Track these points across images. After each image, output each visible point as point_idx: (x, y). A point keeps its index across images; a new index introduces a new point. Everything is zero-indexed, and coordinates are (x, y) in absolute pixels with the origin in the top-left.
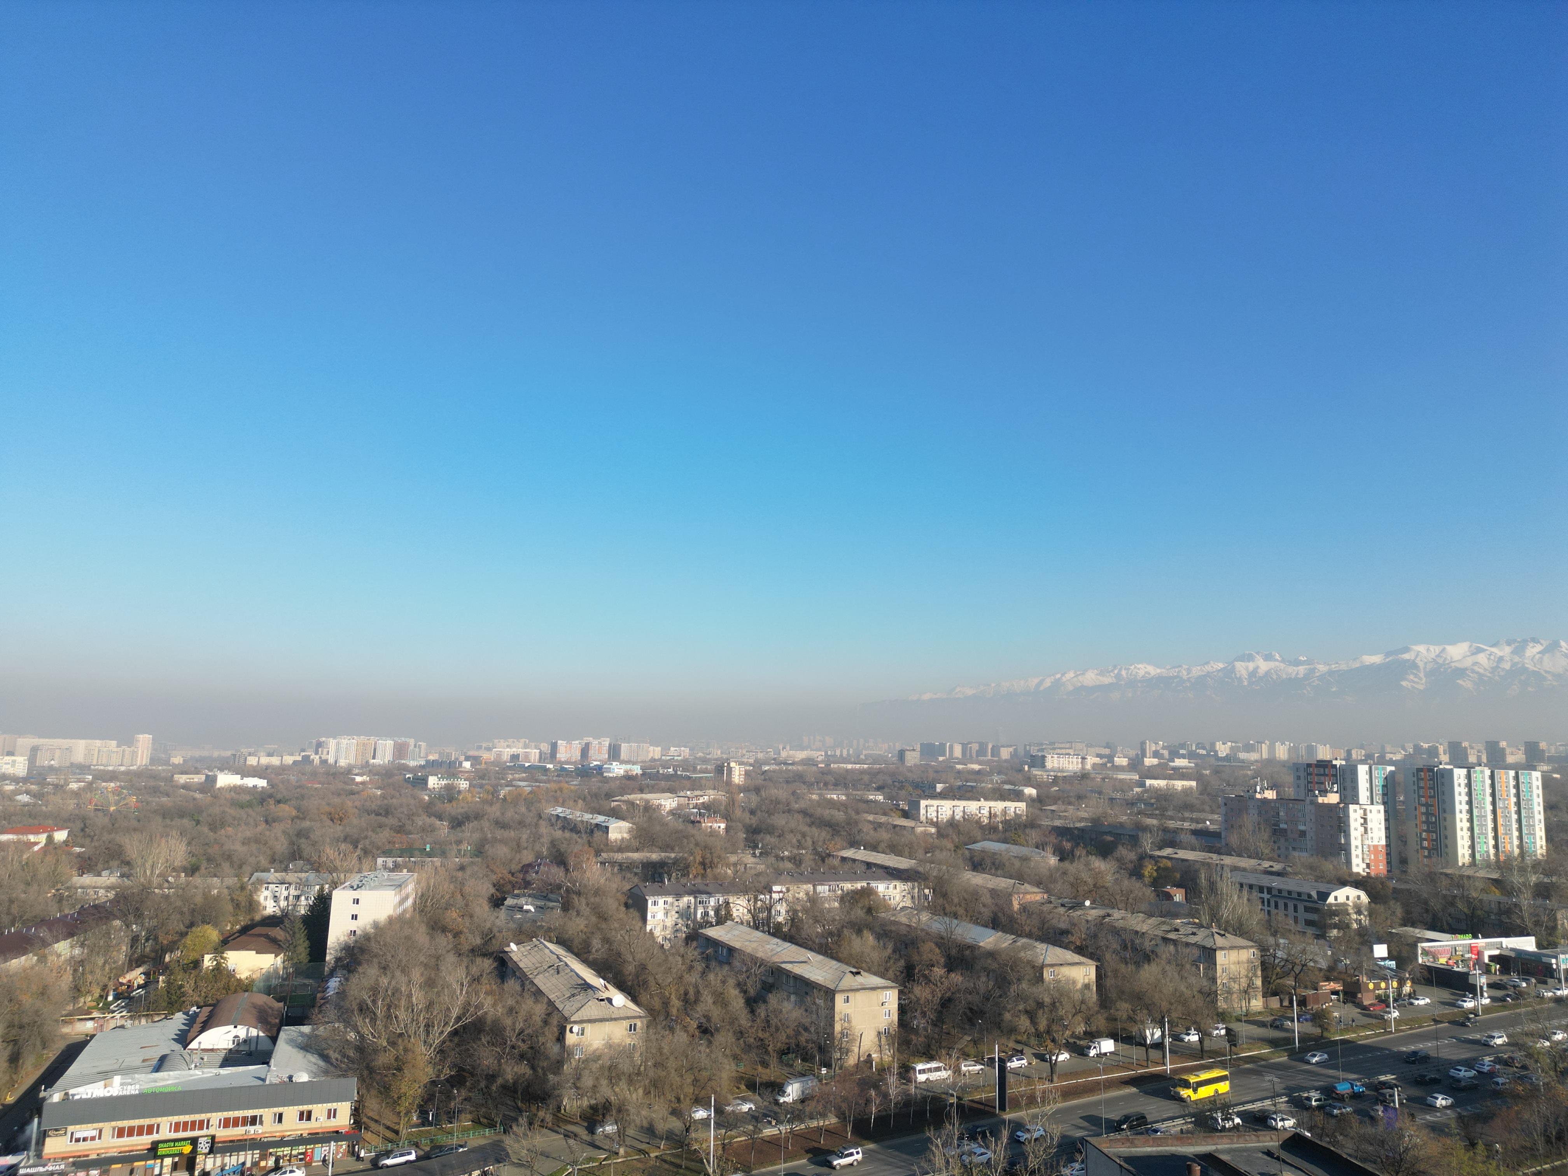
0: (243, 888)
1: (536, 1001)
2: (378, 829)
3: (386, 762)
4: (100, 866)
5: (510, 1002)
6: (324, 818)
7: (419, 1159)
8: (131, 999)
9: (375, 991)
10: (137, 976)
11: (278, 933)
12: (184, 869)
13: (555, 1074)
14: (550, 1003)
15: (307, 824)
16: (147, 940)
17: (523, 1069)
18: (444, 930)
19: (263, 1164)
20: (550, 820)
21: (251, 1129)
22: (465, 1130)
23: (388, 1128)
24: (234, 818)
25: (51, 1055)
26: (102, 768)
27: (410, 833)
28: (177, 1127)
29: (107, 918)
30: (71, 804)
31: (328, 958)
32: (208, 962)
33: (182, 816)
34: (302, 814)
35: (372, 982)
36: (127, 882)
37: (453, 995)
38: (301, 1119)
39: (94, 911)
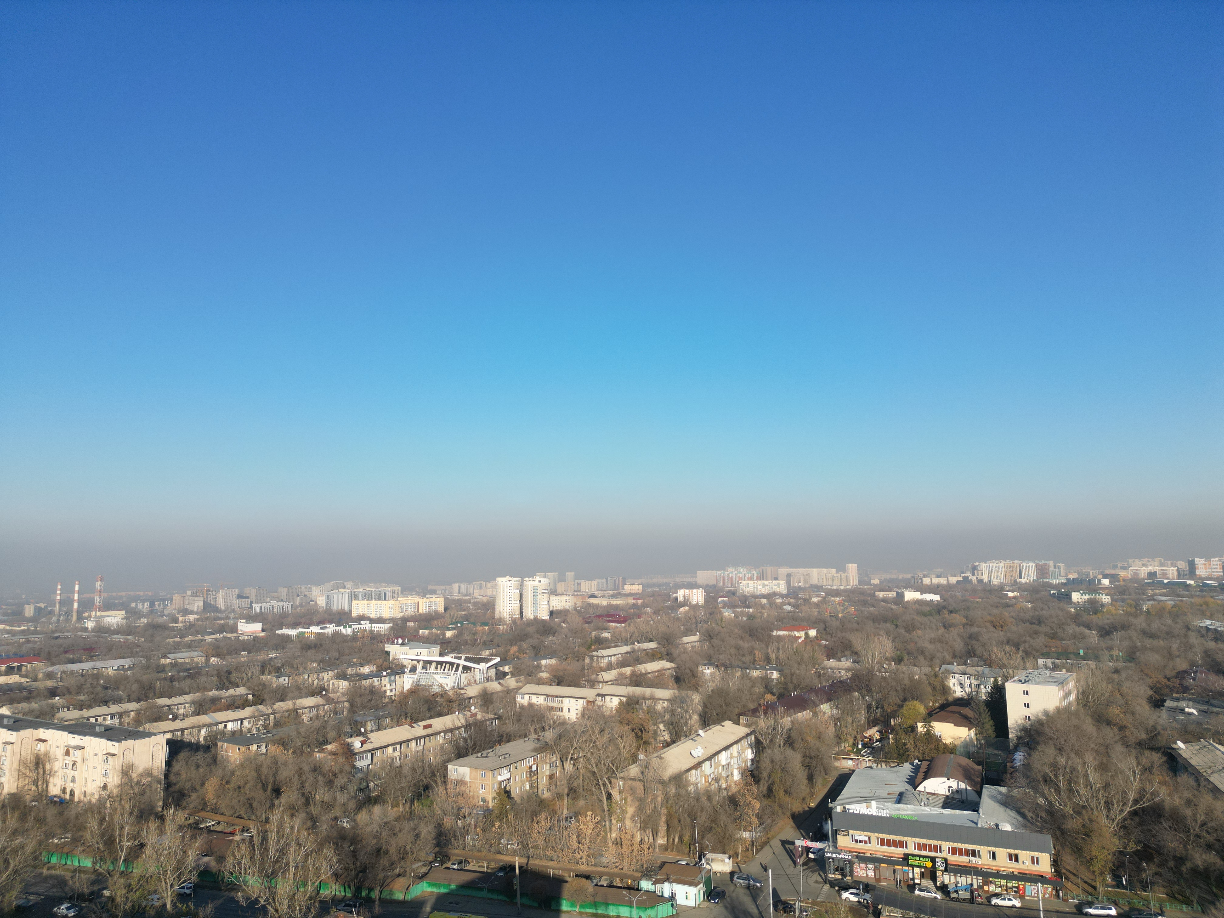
0: (936, 676)
1: (1215, 797)
2: (1034, 635)
3: (1032, 580)
4: (839, 654)
5: (1187, 794)
6: (988, 625)
8: (873, 748)
9: (1055, 766)
10: (874, 733)
11: (966, 711)
12: (893, 659)
15: (975, 629)
16: (877, 708)
17: (1213, 859)
18: (1109, 723)
19: (986, 888)
20: (1200, 632)
21: (974, 860)
22: (1161, 901)
23: (1086, 882)
24: (921, 624)
25: (831, 780)
26: (829, 587)
27: (1062, 639)
28: (919, 846)
29: (850, 691)
30: (815, 612)
31: (1010, 736)
32: (921, 728)
33: (885, 621)
34: (970, 623)
35: (1051, 760)
36: (858, 666)
37: (1126, 779)
38: (1010, 859)
39: (840, 685)
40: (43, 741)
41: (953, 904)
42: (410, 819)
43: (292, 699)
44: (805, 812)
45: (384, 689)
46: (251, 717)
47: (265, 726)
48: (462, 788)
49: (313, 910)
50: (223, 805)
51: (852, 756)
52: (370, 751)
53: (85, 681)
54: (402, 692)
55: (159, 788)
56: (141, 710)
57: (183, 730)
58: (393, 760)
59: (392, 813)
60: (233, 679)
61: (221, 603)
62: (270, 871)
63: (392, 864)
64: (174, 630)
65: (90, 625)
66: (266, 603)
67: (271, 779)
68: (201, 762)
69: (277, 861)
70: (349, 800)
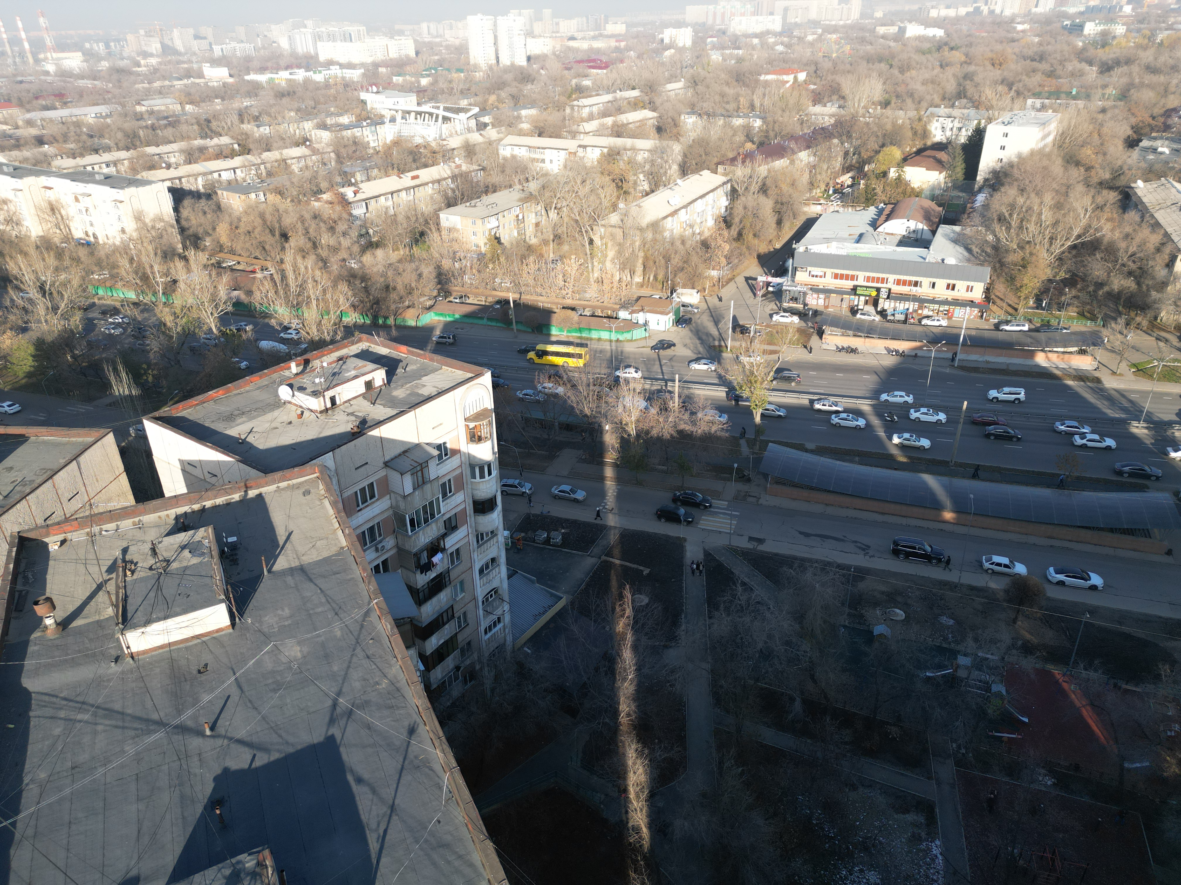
0: (920, 120)
1: (1153, 231)
2: (1032, 74)
3: (1047, 10)
4: (826, 99)
5: (1128, 229)
6: (987, 63)
7: (1030, 330)
8: (843, 194)
9: (1012, 207)
10: (846, 179)
11: (942, 155)
12: (880, 103)
13: (1158, 291)
14: (1167, 235)
15: (972, 68)
16: (854, 154)
17: (1130, 284)
18: (1078, 164)
19: (920, 312)
21: (914, 289)
22: (1071, 318)
23: (1010, 305)
24: (917, 63)
25: (798, 223)
26: (828, 22)
27: (1060, 77)
28: (868, 279)
29: (830, 137)
30: (808, 52)
31: (978, 178)
32: (893, 173)
33: (880, 61)
34: (969, 60)
35: (1011, 200)
36: (842, 112)
37: (1077, 218)
38: (948, 288)
39: (822, 132)
40: (50, 188)
41: (888, 325)
42: (411, 261)
43: (278, 149)
44: (770, 252)
45: (366, 139)
46: (242, 167)
47: (259, 176)
48: (455, 235)
49: (339, 333)
50: (238, 247)
51: (822, 201)
52: (364, 200)
53: (68, 128)
54: (385, 143)
55: (175, 231)
56: (133, 158)
57: (180, 179)
58: (387, 208)
59: (394, 256)
60: (214, 128)
61: (179, 45)
62: (295, 303)
63: (401, 298)
64: (139, 75)
65: (51, 68)
66: (226, 44)
67: (277, 226)
68: (206, 209)
69: (299, 295)
70: (352, 244)
